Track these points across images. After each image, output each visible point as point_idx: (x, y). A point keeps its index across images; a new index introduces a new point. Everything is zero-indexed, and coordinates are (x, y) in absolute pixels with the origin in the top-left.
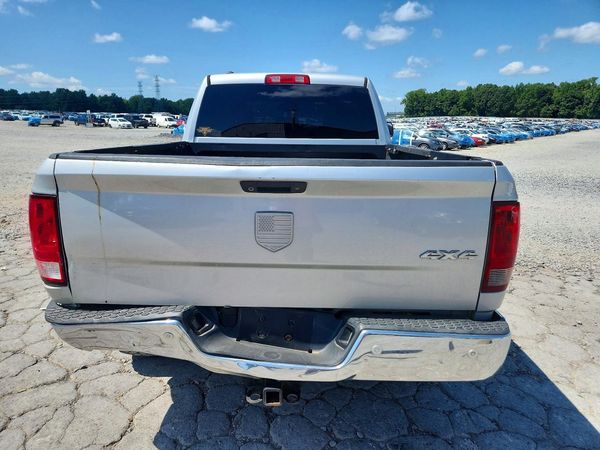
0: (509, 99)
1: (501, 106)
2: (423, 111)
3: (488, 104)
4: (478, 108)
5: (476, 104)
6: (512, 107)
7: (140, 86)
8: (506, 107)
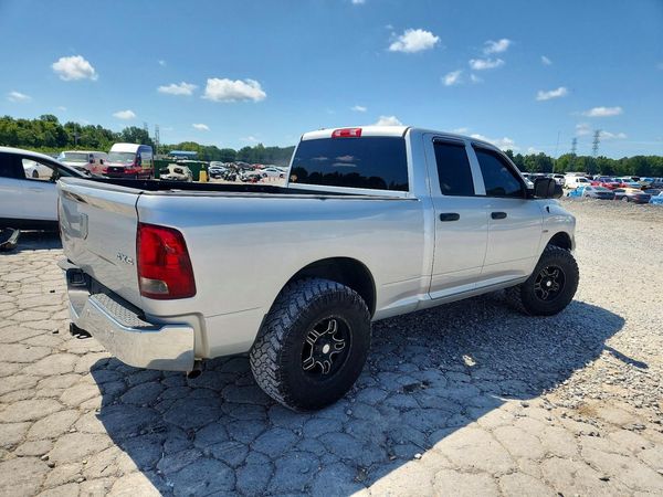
7: (574, 143)
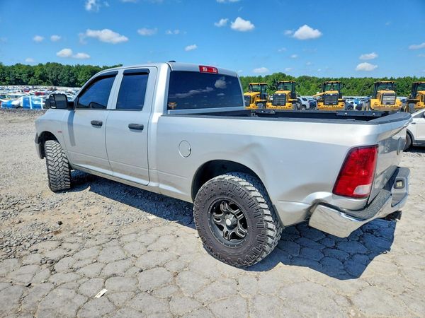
0: (72, 74)
1: (69, 80)
2: (4, 80)
3: (59, 78)
4: (52, 80)
5: (50, 77)
6: (76, 80)
8: (72, 80)
